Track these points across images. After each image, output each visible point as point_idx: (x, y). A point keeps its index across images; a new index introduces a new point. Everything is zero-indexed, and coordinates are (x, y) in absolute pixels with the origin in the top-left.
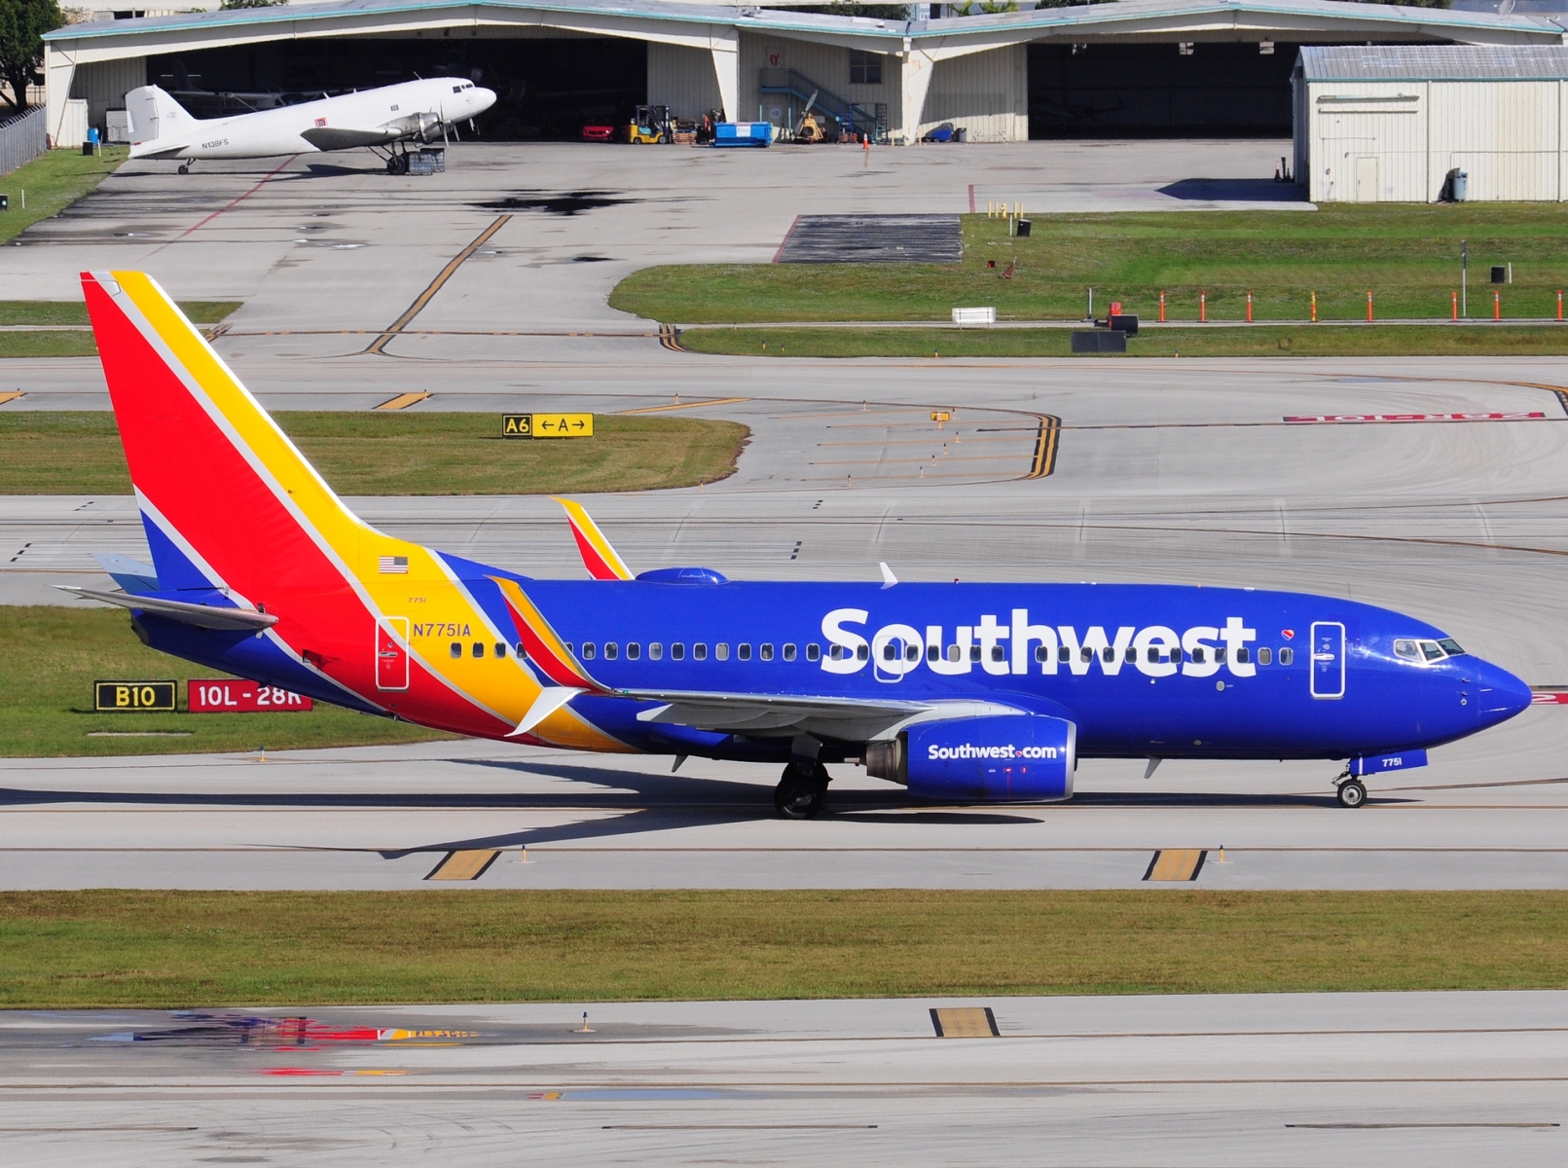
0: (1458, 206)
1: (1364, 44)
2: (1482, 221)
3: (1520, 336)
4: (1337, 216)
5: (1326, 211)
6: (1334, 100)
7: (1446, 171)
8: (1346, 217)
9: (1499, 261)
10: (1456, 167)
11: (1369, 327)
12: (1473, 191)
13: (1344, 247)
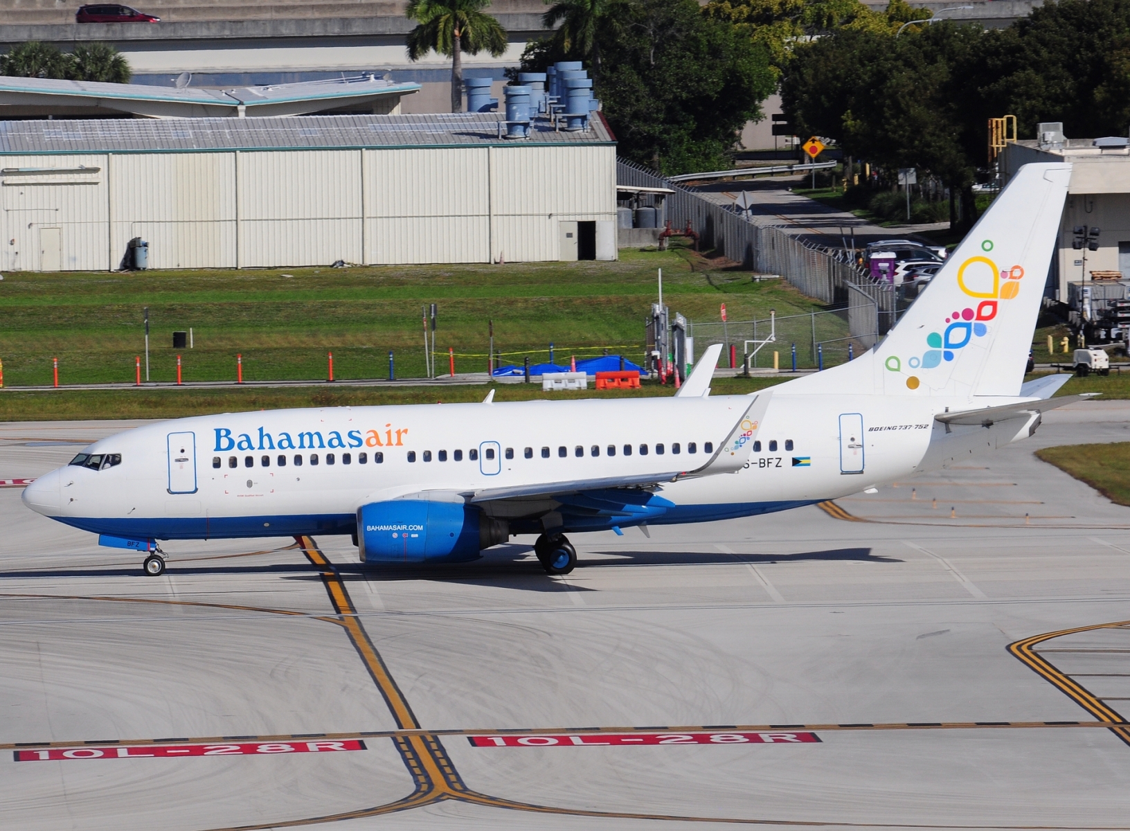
0: (139, 274)
1: (45, 118)
2: (164, 289)
3: (202, 399)
4: (22, 285)
5: (12, 281)
6: (18, 172)
7: (128, 240)
8: (31, 286)
9: (183, 327)
10: (138, 236)
11: (55, 393)
12: (154, 260)
13: (29, 315)
